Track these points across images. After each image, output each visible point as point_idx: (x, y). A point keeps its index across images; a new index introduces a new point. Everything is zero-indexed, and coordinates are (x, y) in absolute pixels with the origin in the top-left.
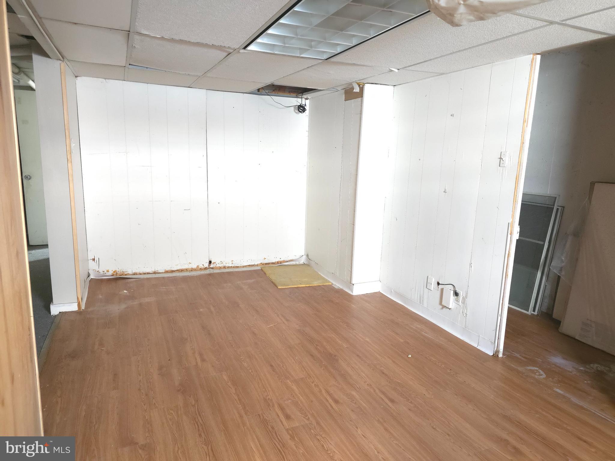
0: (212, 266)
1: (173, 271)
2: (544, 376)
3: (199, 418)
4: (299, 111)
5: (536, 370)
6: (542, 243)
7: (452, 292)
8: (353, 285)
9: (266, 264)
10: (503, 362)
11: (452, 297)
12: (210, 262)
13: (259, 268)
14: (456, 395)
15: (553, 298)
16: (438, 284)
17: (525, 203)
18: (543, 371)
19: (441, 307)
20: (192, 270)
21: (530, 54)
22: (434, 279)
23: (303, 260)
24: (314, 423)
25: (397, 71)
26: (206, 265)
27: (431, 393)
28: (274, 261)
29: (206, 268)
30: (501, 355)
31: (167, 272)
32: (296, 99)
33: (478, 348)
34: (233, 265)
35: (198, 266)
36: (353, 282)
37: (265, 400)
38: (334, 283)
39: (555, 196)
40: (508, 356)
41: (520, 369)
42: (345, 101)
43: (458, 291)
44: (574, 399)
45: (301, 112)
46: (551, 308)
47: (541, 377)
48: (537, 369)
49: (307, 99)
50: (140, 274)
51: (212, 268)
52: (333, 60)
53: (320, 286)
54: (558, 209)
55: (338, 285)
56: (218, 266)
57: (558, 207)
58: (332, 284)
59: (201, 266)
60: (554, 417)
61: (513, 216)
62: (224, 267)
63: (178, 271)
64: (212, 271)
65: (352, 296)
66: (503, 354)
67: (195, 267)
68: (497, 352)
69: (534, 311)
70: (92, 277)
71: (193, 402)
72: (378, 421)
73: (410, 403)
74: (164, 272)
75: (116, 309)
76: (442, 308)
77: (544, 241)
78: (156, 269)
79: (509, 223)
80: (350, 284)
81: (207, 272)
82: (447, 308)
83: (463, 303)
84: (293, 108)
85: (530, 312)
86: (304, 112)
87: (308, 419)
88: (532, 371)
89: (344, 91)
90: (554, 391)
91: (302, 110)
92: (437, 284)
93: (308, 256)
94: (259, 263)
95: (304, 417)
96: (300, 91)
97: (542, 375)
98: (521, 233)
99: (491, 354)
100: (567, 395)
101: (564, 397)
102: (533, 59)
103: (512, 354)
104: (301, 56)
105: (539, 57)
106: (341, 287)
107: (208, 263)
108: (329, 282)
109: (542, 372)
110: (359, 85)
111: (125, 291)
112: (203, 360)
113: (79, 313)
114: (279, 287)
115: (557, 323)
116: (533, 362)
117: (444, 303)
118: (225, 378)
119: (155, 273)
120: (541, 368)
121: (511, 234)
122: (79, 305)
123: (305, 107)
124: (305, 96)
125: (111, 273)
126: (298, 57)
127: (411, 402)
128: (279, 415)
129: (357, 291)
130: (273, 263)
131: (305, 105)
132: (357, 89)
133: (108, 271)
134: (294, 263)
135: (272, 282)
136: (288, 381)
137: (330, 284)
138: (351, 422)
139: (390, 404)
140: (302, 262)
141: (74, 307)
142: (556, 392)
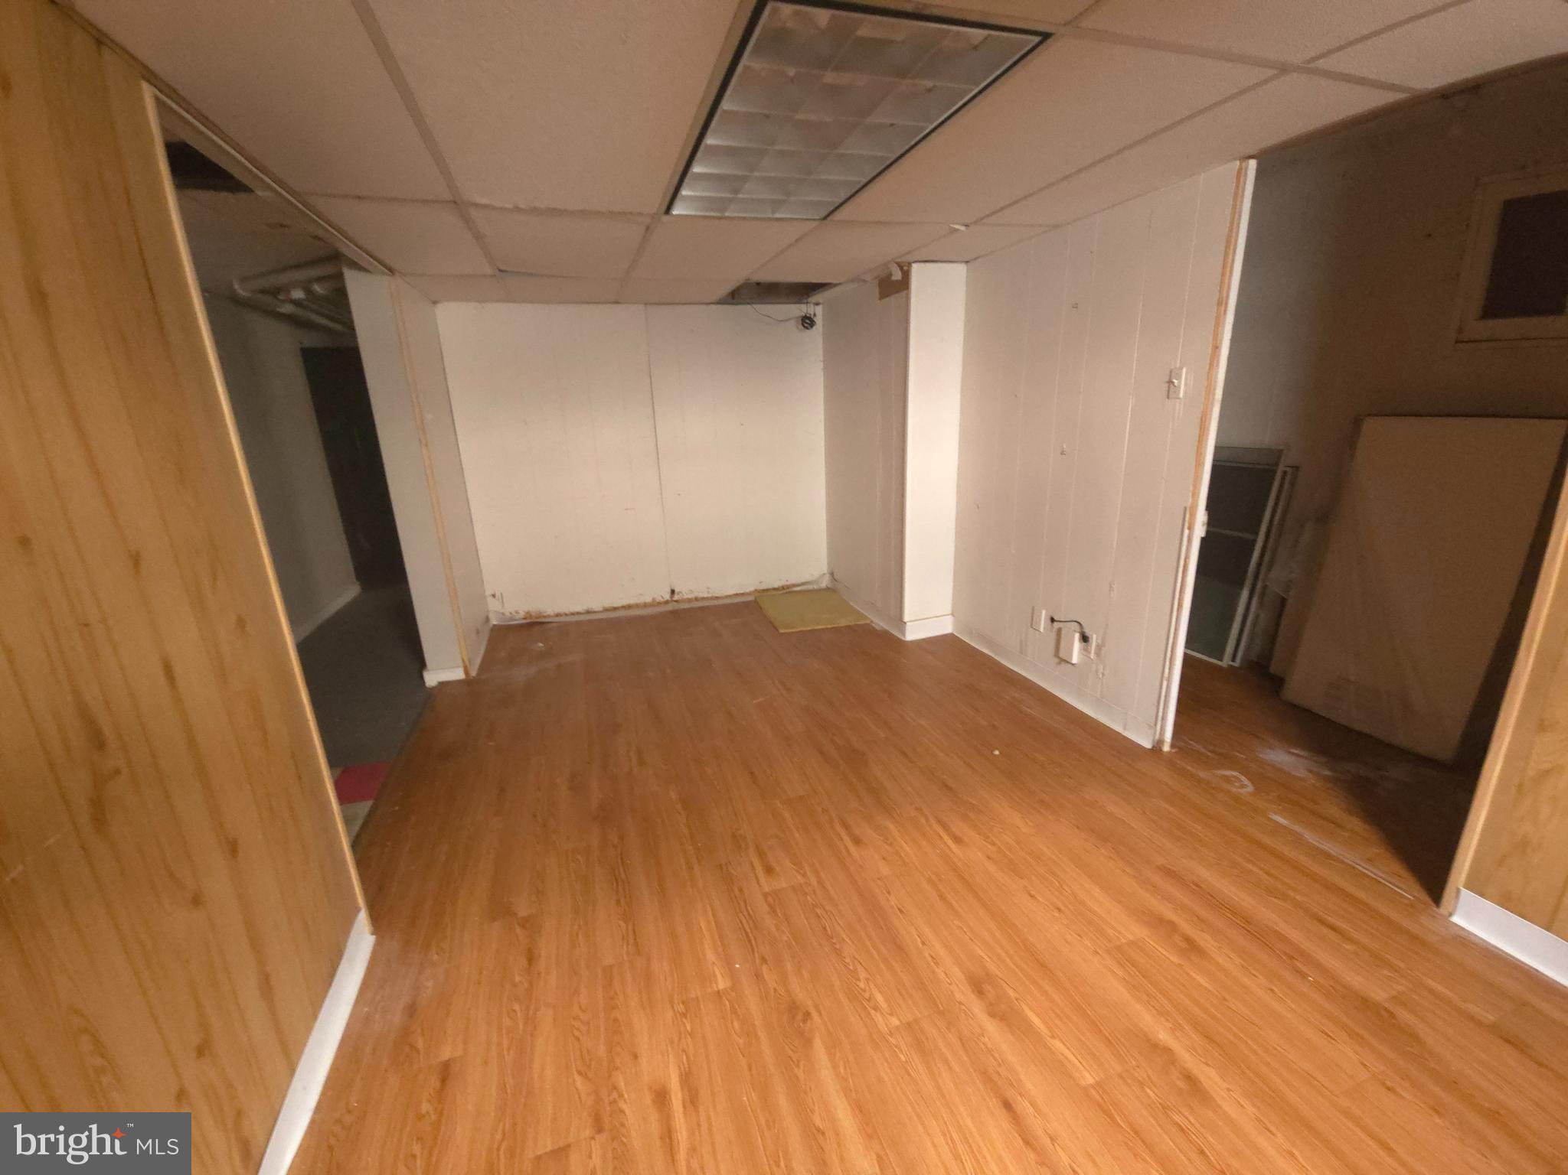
0: (676, 598)
1: (615, 609)
2: (1250, 788)
3: (621, 869)
4: (804, 327)
5: (1234, 777)
6: (1251, 537)
7: (1077, 636)
8: (905, 623)
9: (764, 590)
10: (1170, 762)
11: (1077, 645)
12: (673, 592)
13: (751, 598)
14: (1078, 828)
15: (1272, 638)
16: (1053, 620)
17: (1218, 463)
18: (1250, 780)
19: (1056, 660)
20: (646, 605)
21: (1235, 159)
22: (1044, 612)
23: (825, 583)
24: (813, 880)
25: (963, 228)
26: (667, 597)
27: (1031, 824)
28: (776, 586)
29: (667, 602)
30: (1166, 748)
31: (606, 610)
32: (798, 306)
33: (1126, 734)
34: (710, 595)
35: (654, 599)
36: (906, 618)
37: (734, 836)
38: (874, 620)
39: (1281, 448)
40: (1180, 749)
41: (1202, 774)
42: (880, 299)
43: (1088, 633)
44: (1310, 837)
45: (807, 328)
46: (1267, 655)
47: (1244, 790)
48: (1235, 774)
49: (817, 304)
50: (566, 615)
51: (676, 601)
52: (837, 216)
53: (850, 626)
54: (1285, 473)
55: (880, 623)
56: (686, 597)
57: (1285, 469)
58: (872, 622)
59: (659, 599)
60: (1267, 873)
61: (1195, 495)
62: (696, 599)
63: (624, 607)
64: (676, 606)
65: (905, 642)
66: (1173, 746)
67: (649, 600)
68: (1160, 742)
69: (1233, 659)
70: (494, 622)
71: (616, 841)
72: (930, 880)
73: (989, 843)
74: (601, 609)
75: (521, 674)
76: (1060, 663)
77: (1257, 533)
78: (590, 607)
79: (1185, 509)
80: (901, 623)
81: (670, 607)
82: (1068, 662)
83: (1098, 654)
84: (793, 322)
85: (1226, 662)
86: (812, 327)
87: (804, 875)
88: (1227, 779)
89: (876, 282)
90: (1269, 819)
91: (807, 323)
92: (1049, 621)
93: (832, 574)
94: (752, 589)
95: (797, 871)
96: (804, 291)
97: (1243, 786)
98: (1211, 523)
99: (1148, 745)
100: (1296, 828)
101: (1290, 831)
102: (1240, 169)
103: (1190, 745)
104: (778, 215)
105: (1253, 164)
106: (886, 627)
107: (669, 594)
108: (866, 618)
109: (1246, 781)
110: (901, 268)
111: (541, 645)
112: (642, 763)
113: (467, 682)
114: (782, 631)
115: (1277, 683)
116: (1228, 761)
117: (1062, 654)
118: (673, 795)
119: (588, 612)
120: (1245, 771)
121: (1189, 528)
122: (466, 672)
123: (815, 320)
124: (813, 299)
125: (522, 614)
126: (770, 219)
127: (993, 844)
128: (755, 865)
129: (913, 633)
130: (774, 589)
131: (815, 315)
132: (897, 275)
133: (517, 612)
134: (810, 587)
135: (771, 622)
136: (778, 802)
137: (868, 622)
138: (879, 882)
139: (953, 846)
140: (824, 585)
141: (459, 674)
142: (1276, 822)
